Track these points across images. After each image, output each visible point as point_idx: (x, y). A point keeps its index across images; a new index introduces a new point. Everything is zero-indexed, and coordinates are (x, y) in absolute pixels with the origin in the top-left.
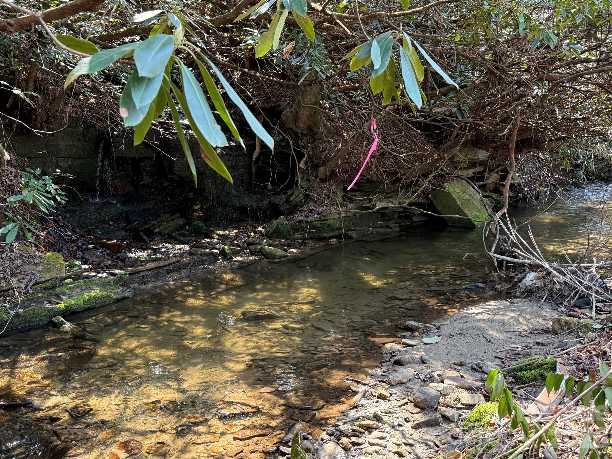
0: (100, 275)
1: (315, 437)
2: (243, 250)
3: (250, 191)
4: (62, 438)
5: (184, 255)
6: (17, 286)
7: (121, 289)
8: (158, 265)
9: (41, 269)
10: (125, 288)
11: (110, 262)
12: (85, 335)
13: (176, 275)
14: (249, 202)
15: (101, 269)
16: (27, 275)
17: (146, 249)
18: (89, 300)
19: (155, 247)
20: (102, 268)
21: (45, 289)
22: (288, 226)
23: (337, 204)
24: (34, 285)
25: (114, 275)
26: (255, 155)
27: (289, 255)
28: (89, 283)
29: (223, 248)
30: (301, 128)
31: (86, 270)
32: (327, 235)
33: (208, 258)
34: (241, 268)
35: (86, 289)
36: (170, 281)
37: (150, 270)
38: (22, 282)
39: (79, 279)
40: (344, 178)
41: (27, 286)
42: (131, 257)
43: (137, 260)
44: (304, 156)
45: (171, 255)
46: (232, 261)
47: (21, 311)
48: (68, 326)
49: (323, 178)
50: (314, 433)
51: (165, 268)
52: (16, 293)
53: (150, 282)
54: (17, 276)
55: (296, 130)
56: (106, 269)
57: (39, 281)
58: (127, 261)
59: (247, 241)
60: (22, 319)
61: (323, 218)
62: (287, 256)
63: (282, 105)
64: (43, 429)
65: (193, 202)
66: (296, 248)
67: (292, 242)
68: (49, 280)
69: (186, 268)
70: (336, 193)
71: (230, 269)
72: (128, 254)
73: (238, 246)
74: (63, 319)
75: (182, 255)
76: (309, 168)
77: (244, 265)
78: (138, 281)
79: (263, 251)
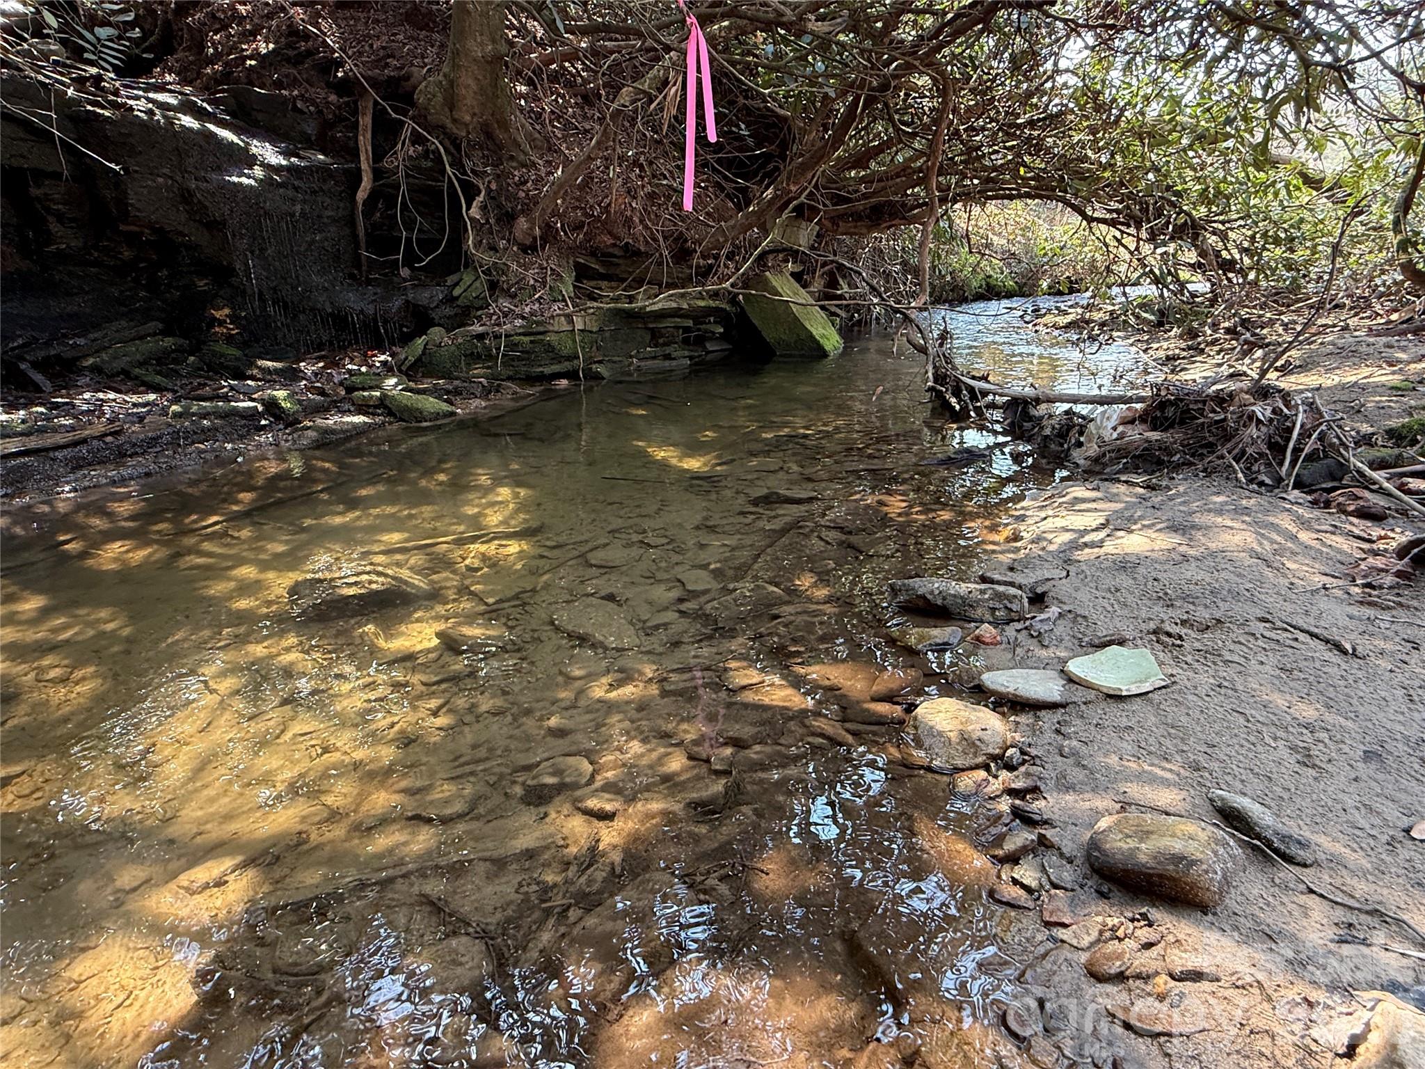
2: (334, 403)
3: (357, 279)
14: (356, 301)
17: (27, 406)
19: (59, 401)
22: (453, 348)
23: (564, 300)
26: (361, 195)
27: (461, 411)
30: (466, 125)
32: (547, 370)
33: (223, 422)
34: (324, 444)
40: (575, 241)
44: (478, 194)
46: (299, 429)
49: (528, 243)
55: (455, 131)
59: (347, 382)
61: (535, 330)
62: (453, 414)
63: (416, 74)
65: (208, 300)
66: (476, 397)
67: (466, 385)
70: (559, 275)
71: (290, 449)
73: (321, 393)
76: (492, 221)
79: (387, 402)
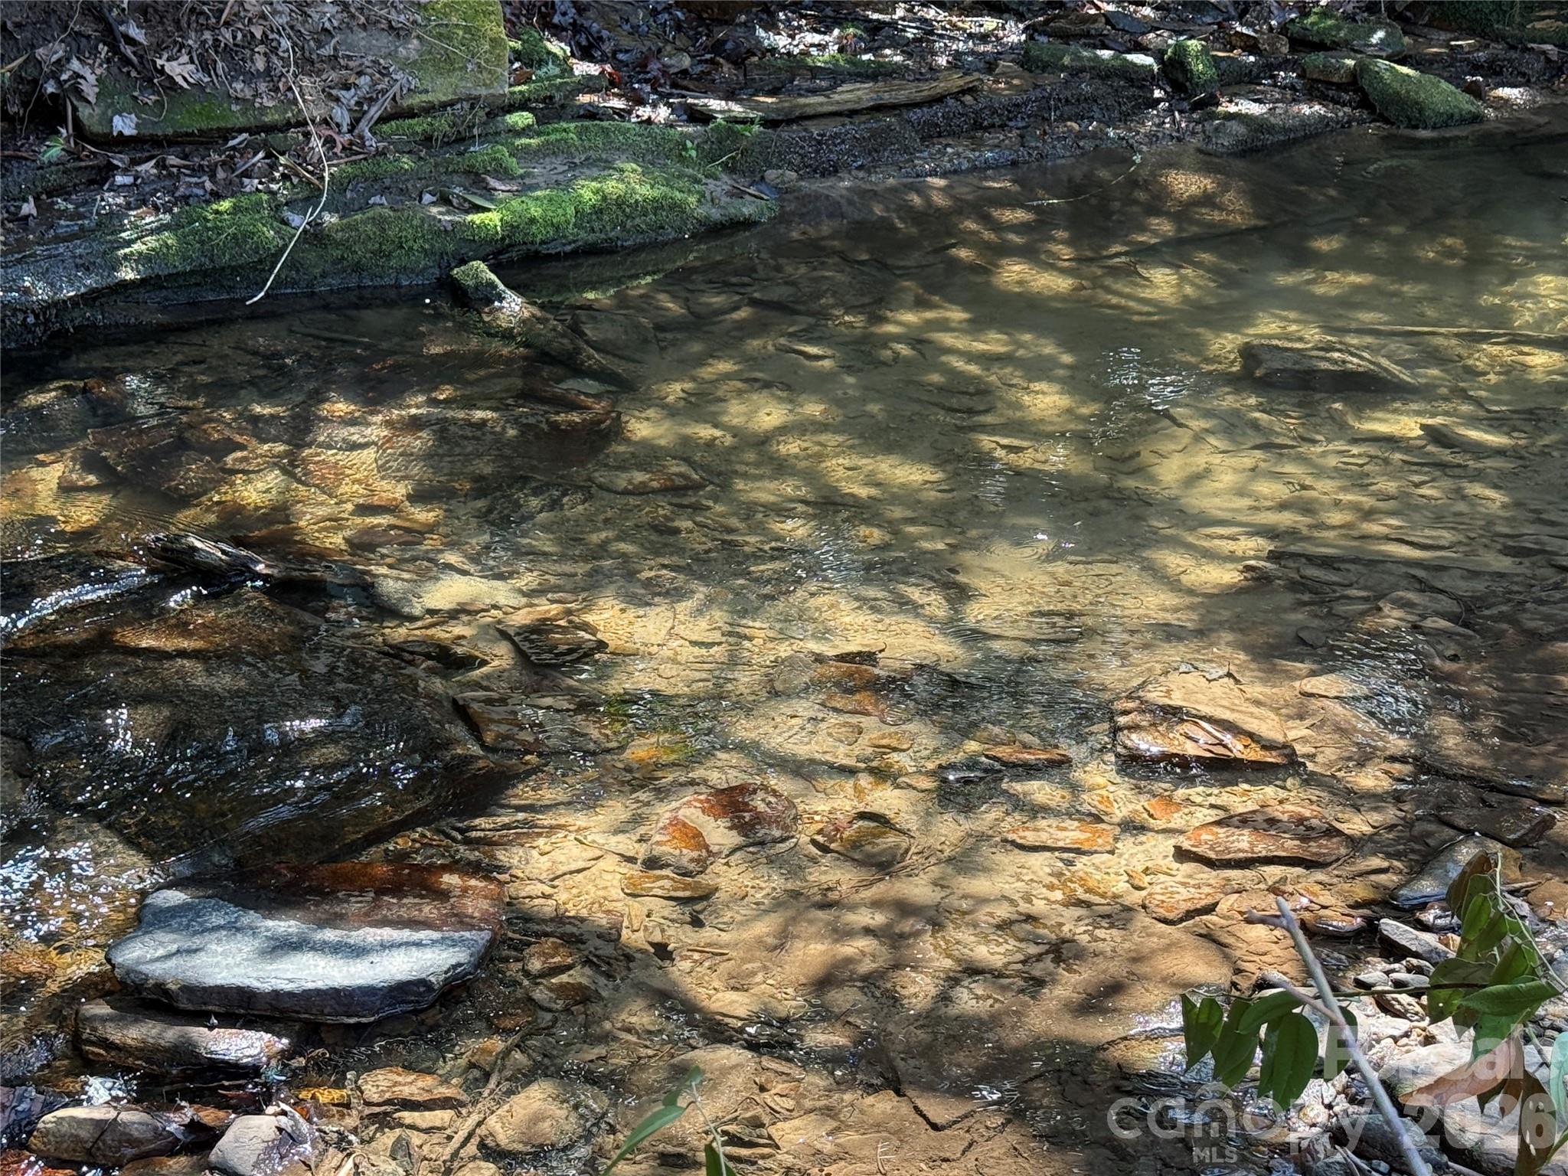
0: (645, 112)
1: (1543, 912)
2: (1269, 69)
4: (489, 738)
5: (1003, 64)
6: (318, 114)
7: (726, 181)
8: (887, 98)
9: (414, 55)
10: (742, 183)
11: (686, 62)
12: (578, 351)
13: (960, 154)
15: (648, 88)
16: (360, 74)
17: (839, 22)
18: (598, 211)
19: (876, 16)
20: (654, 84)
21: (428, 140)
24: (383, 119)
25: (700, 117)
27: (1490, 113)
28: (599, 142)
29: (1180, 49)
31: (588, 85)
33: (1103, 90)
34: (1254, 150)
35: (589, 163)
36: (933, 173)
37: (852, 113)
38: (337, 100)
39: (560, 118)
41: (358, 121)
42: (773, 50)
43: (796, 64)
45: (942, 61)
46: (1214, 116)
47: (330, 219)
48: (513, 307)
50: (1540, 892)
51: (915, 115)
52: (317, 143)
53: (847, 166)
54: (319, 73)
56: (667, 89)
57: (406, 103)
58: (757, 66)
59: (1294, 29)
60: (337, 253)
62: (1476, 118)
64: (415, 690)
66: (1527, 83)
67: (1514, 55)
68: (444, 106)
69: (1003, 126)
71: (1199, 151)
72: (761, 33)
73: (1251, 45)
74: (493, 277)
75: (990, 65)
77: (1270, 139)
78: (797, 160)
79: (1364, 83)
